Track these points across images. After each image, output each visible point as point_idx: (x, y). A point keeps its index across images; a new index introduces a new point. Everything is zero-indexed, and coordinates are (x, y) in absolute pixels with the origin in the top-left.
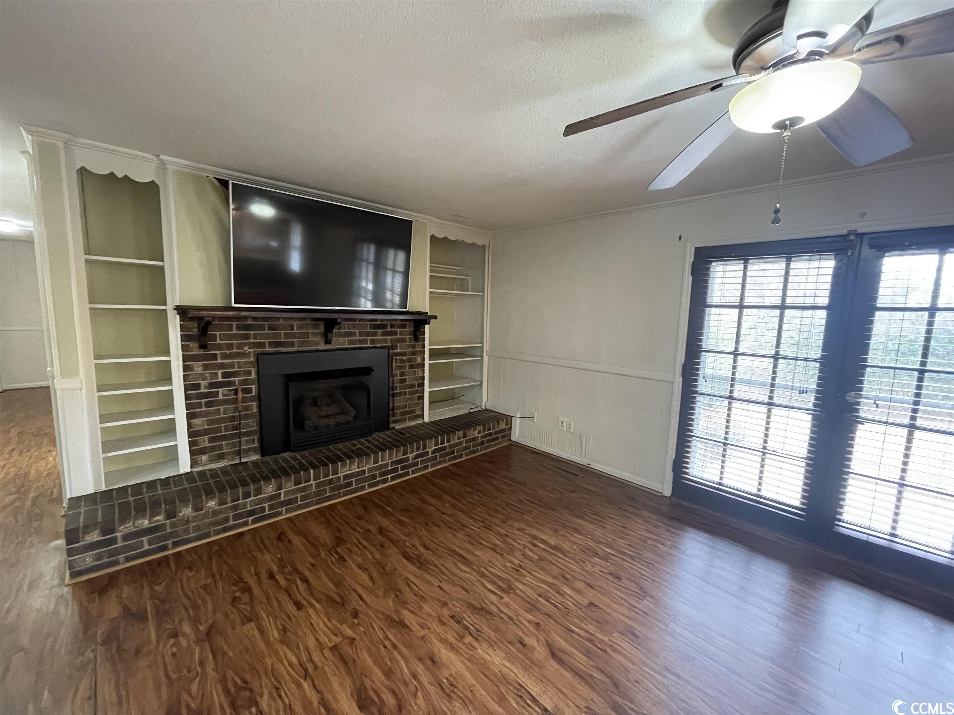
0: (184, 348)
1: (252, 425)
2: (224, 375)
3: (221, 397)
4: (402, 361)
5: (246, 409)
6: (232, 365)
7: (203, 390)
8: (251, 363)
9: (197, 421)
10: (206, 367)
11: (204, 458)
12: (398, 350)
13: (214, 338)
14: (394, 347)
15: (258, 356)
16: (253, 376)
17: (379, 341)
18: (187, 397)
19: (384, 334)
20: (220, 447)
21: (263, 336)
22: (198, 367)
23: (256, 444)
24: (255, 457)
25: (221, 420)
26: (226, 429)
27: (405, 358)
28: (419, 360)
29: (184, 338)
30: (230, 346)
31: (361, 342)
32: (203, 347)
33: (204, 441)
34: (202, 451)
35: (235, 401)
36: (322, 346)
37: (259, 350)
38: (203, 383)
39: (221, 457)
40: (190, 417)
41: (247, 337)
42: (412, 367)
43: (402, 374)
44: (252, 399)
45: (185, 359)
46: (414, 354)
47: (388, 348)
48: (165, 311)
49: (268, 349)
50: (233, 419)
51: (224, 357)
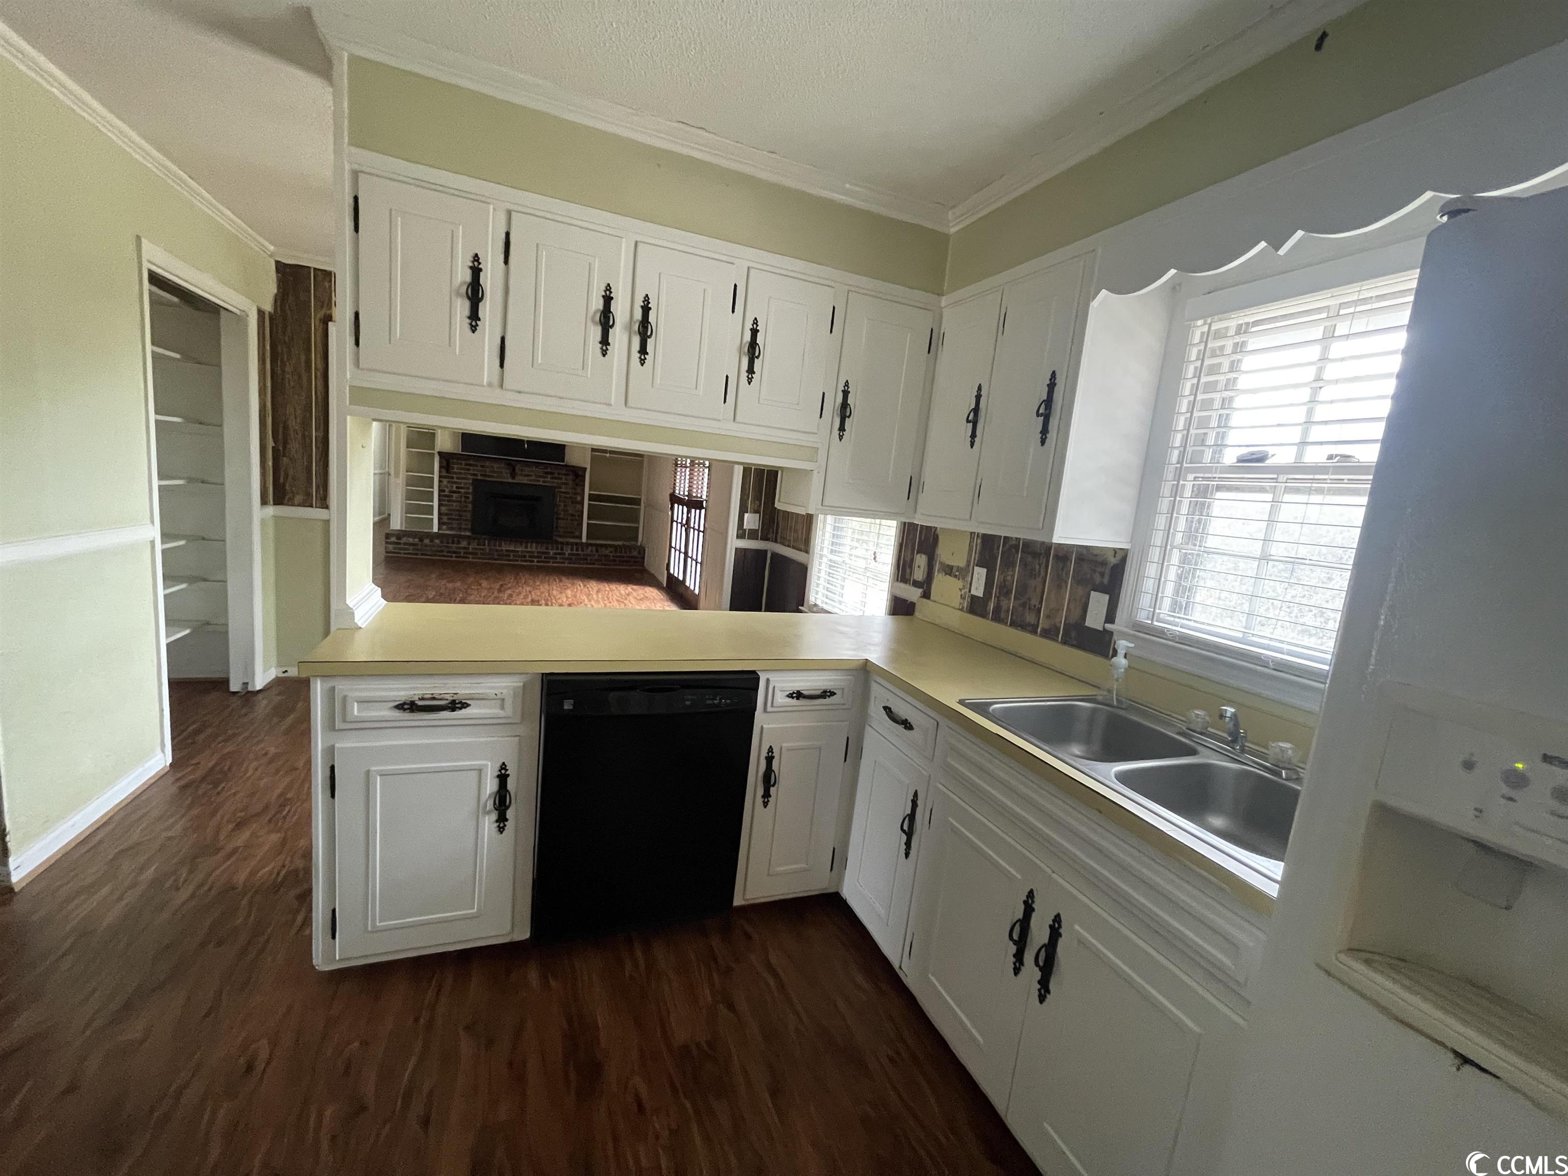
0: (440, 472)
1: (469, 516)
2: (457, 488)
3: (454, 498)
4: (565, 497)
5: (466, 507)
6: (460, 483)
7: (446, 493)
8: (470, 484)
9: (443, 508)
10: (449, 482)
11: (444, 527)
12: (563, 490)
13: (453, 468)
14: (560, 488)
15: (473, 480)
16: (471, 491)
17: (548, 482)
18: (439, 496)
19: (552, 478)
20: (451, 524)
21: (478, 471)
22: (445, 481)
23: (469, 526)
24: (468, 534)
25: (454, 510)
26: (455, 515)
27: (568, 496)
28: (579, 498)
29: (441, 467)
30: (460, 473)
31: (535, 481)
32: (448, 472)
33: (445, 519)
34: (444, 524)
35: (460, 502)
36: (511, 481)
37: (474, 477)
38: (447, 490)
39: (452, 529)
40: (440, 505)
41: (469, 470)
42: (572, 502)
43: (565, 506)
44: (469, 503)
45: (440, 477)
46: (576, 494)
47: (555, 488)
48: (433, 454)
49: (479, 478)
50: (458, 510)
51: (458, 478)
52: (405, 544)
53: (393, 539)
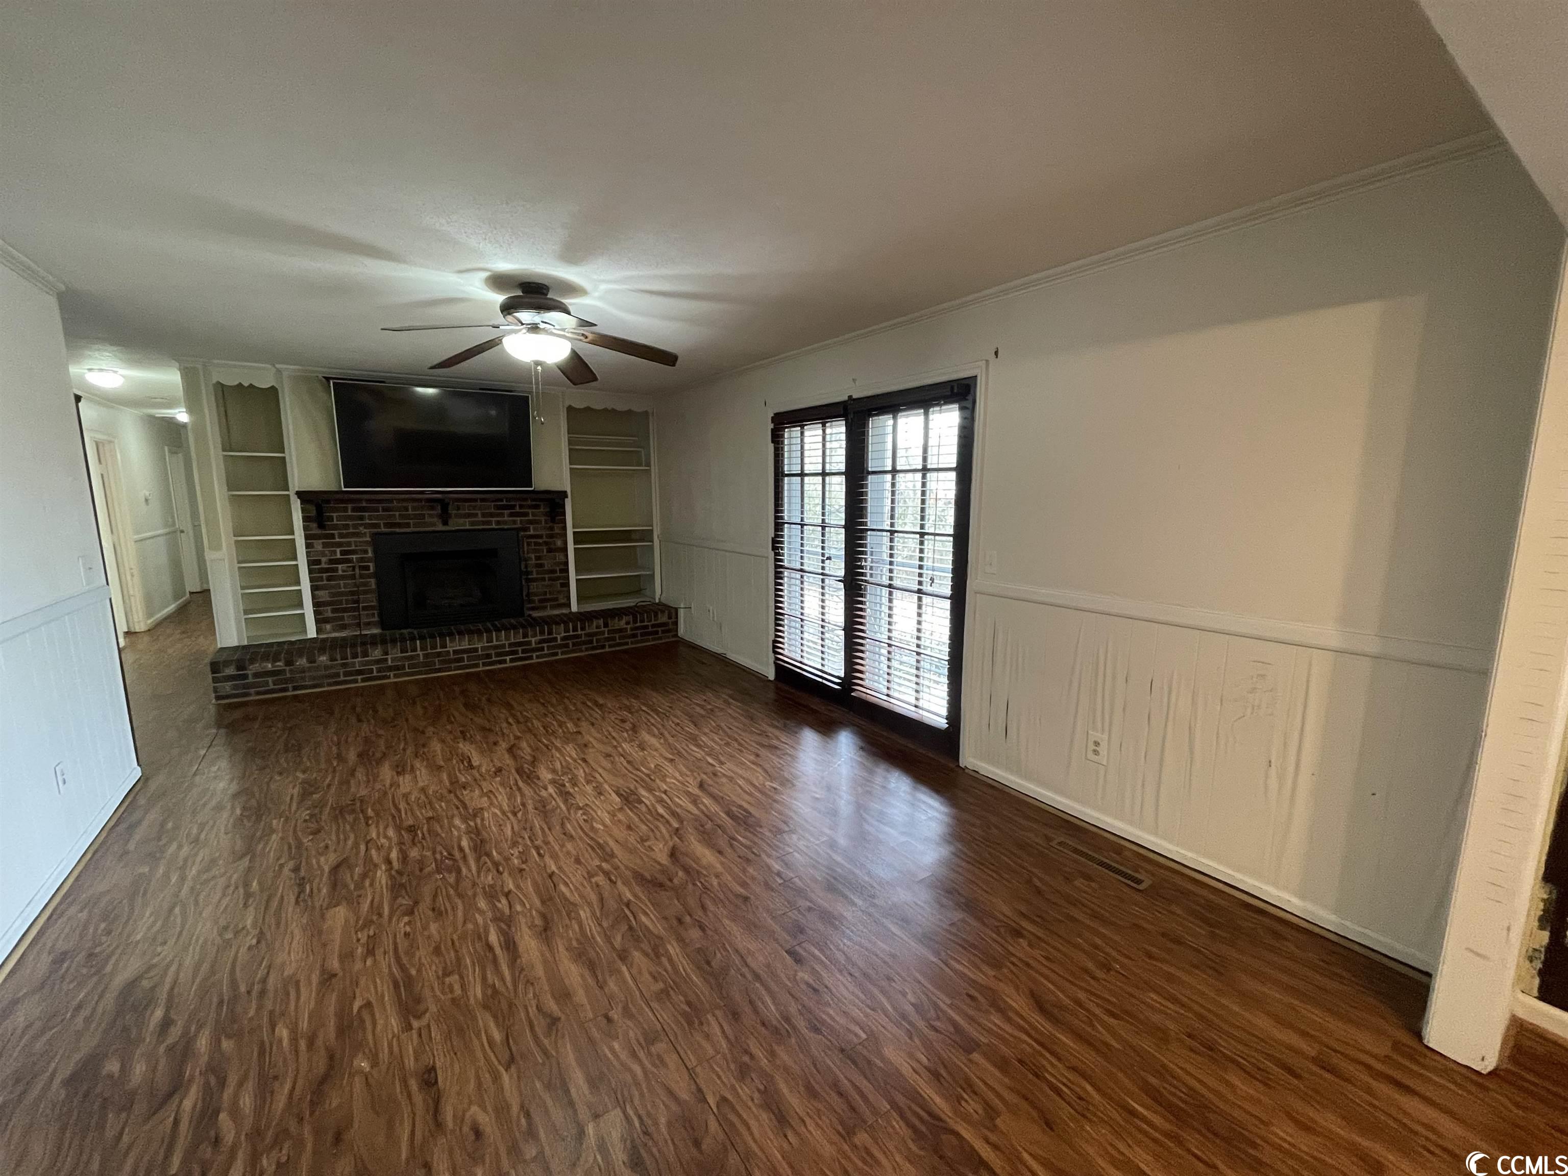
0: (305, 528)
2: (342, 553)
3: (340, 573)
4: (536, 544)
5: (365, 584)
6: (349, 544)
7: (324, 566)
8: (367, 542)
9: (320, 593)
10: (325, 545)
11: (328, 627)
12: (532, 532)
13: (331, 519)
14: (526, 529)
15: (373, 535)
16: (370, 554)
17: (505, 523)
18: (311, 572)
19: (511, 515)
20: (341, 618)
21: (377, 518)
22: (318, 545)
23: (376, 619)
24: (376, 631)
25: (342, 594)
26: (347, 602)
27: (540, 541)
28: (559, 543)
29: (306, 519)
30: (346, 527)
31: (484, 523)
32: (321, 526)
33: (328, 612)
34: (327, 621)
35: (353, 577)
36: (440, 527)
37: (374, 531)
41: (362, 518)
42: (550, 550)
43: (538, 558)
44: (369, 576)
45: (307, 537)
46: (551, 536)
47: (518, 530)
49: (383, 530)
50: (352, 593)
51: (341, 536)
52: (256, 675)
53: (231, 671)
